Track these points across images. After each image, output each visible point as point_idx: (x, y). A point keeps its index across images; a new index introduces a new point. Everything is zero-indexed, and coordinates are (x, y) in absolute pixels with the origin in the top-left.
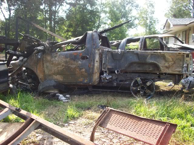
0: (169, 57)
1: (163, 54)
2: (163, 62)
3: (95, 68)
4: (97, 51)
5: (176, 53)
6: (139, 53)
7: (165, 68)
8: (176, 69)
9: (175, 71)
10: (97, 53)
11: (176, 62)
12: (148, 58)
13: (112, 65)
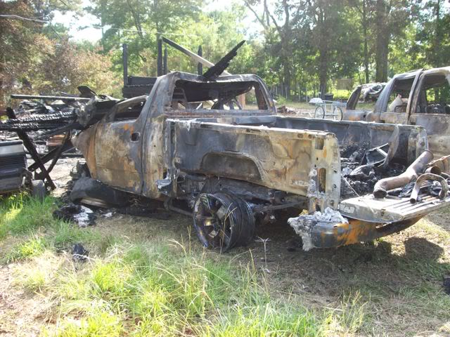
0: (278, 145)
1: (266, 134)
2: (270, 158)
3: (151, 161)
4: (156, 123)
5: (292, 133)
6: (219, 130)
7: (274, 175)
8: (296, 183)
9: (295, 188)
10: (157, 126)
11: (298, 160)
12: (237, 144)
13: (182, 156)
